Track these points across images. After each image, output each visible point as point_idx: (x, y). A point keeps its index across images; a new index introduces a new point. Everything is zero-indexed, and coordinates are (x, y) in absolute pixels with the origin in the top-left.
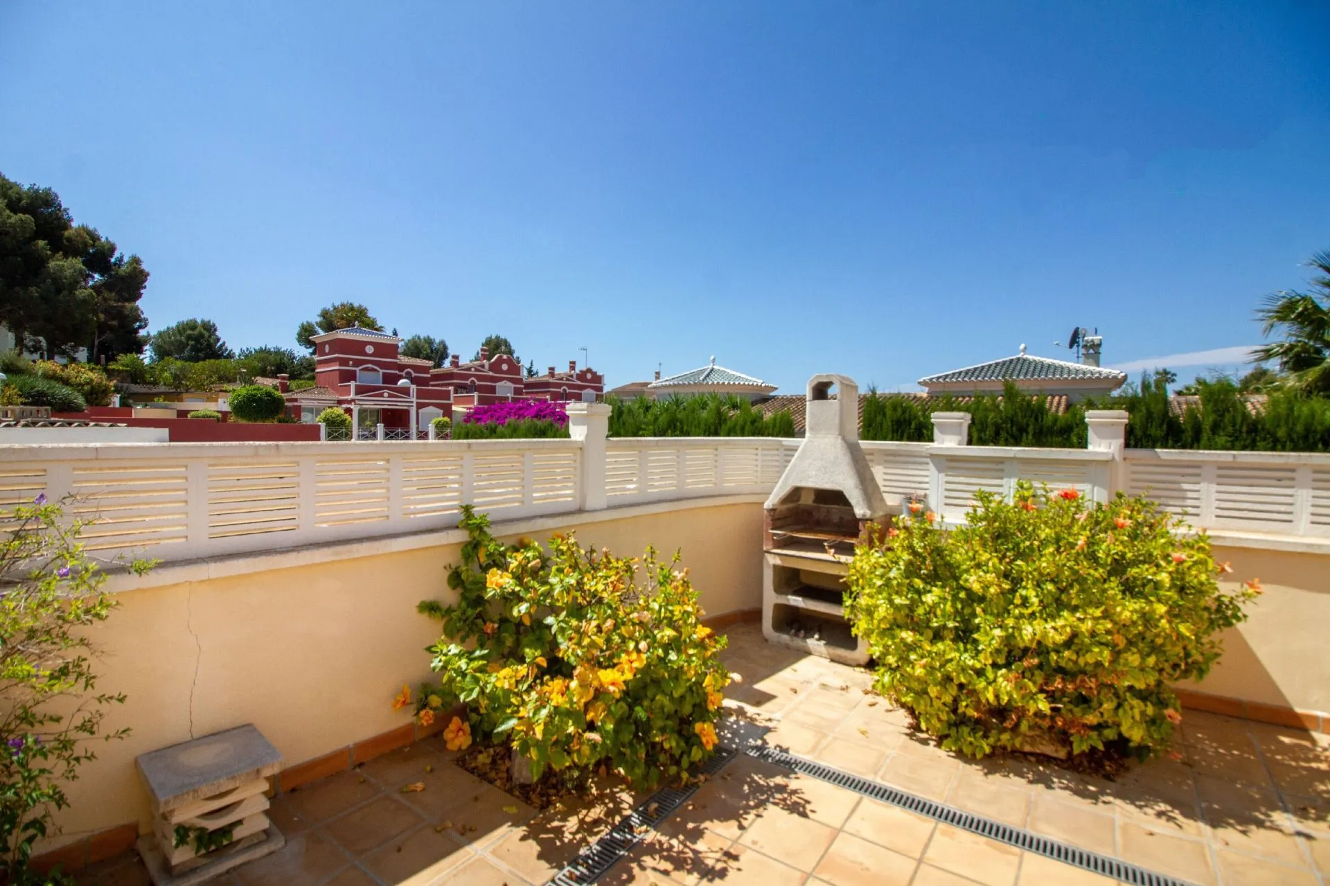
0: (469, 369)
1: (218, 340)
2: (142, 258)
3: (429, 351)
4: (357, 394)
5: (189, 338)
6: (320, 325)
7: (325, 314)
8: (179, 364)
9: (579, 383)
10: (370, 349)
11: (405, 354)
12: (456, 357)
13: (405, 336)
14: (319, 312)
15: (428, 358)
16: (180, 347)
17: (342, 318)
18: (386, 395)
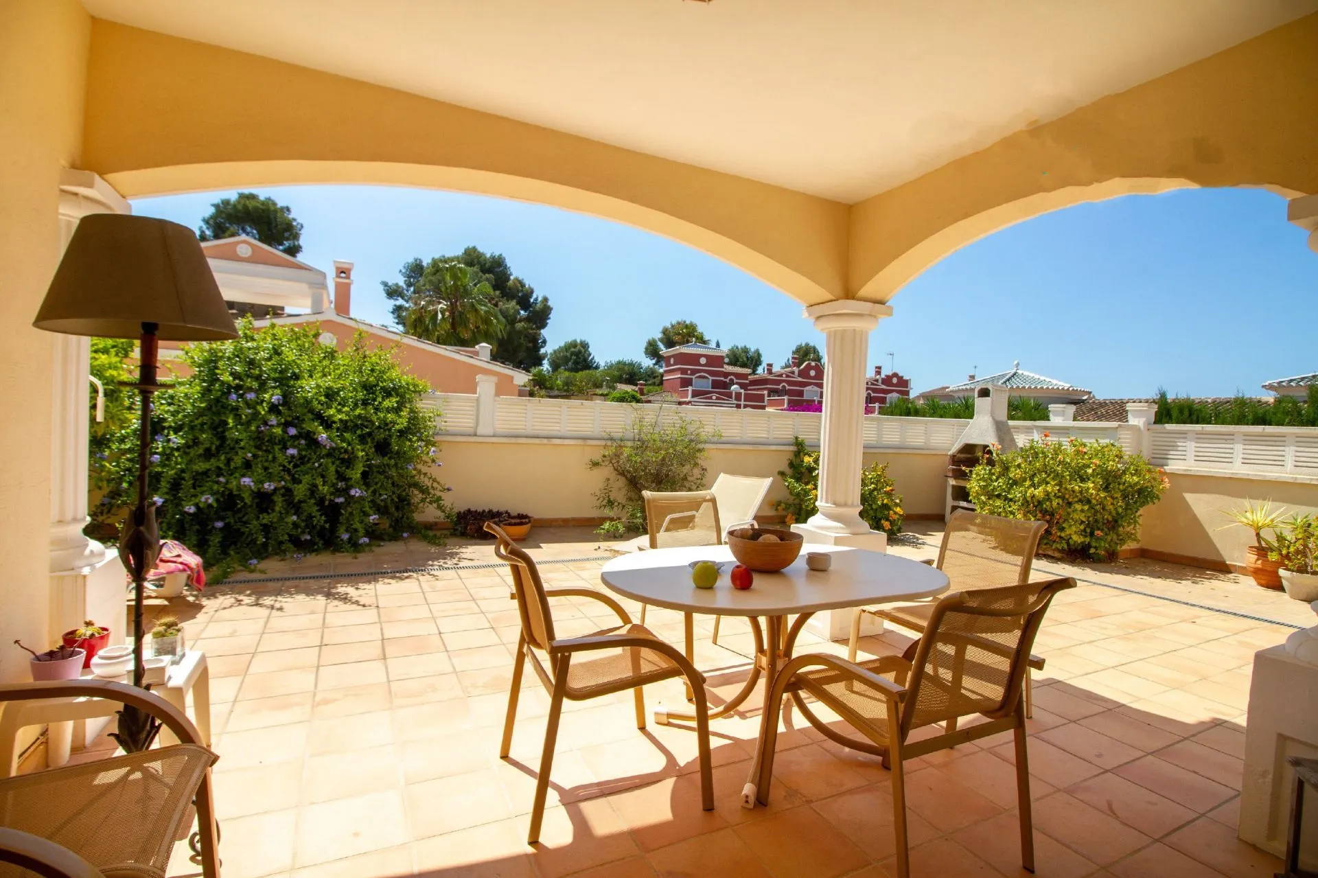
0: (781, 375)
1: (590, 355)
2: (549, 298)
3: (745, 359)
4: (693, 397)
5: (572, 354)
6: (661, 340)
7: (665, 331)
8: (567, 374)
9: (884, 387)
10: (703, 361)
11: (729, 364)
12: (770, 365)
13: (725, 349)
14: (661, 330)
15: (744, 365)
16: (566, 360)
17: (679, 334)
18: (714, 398)
